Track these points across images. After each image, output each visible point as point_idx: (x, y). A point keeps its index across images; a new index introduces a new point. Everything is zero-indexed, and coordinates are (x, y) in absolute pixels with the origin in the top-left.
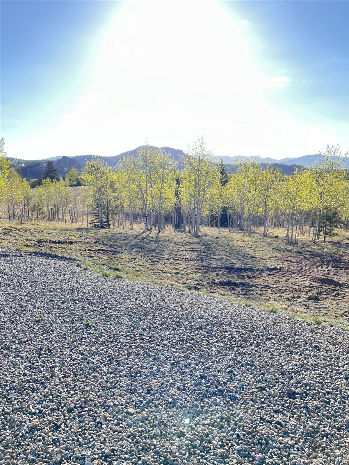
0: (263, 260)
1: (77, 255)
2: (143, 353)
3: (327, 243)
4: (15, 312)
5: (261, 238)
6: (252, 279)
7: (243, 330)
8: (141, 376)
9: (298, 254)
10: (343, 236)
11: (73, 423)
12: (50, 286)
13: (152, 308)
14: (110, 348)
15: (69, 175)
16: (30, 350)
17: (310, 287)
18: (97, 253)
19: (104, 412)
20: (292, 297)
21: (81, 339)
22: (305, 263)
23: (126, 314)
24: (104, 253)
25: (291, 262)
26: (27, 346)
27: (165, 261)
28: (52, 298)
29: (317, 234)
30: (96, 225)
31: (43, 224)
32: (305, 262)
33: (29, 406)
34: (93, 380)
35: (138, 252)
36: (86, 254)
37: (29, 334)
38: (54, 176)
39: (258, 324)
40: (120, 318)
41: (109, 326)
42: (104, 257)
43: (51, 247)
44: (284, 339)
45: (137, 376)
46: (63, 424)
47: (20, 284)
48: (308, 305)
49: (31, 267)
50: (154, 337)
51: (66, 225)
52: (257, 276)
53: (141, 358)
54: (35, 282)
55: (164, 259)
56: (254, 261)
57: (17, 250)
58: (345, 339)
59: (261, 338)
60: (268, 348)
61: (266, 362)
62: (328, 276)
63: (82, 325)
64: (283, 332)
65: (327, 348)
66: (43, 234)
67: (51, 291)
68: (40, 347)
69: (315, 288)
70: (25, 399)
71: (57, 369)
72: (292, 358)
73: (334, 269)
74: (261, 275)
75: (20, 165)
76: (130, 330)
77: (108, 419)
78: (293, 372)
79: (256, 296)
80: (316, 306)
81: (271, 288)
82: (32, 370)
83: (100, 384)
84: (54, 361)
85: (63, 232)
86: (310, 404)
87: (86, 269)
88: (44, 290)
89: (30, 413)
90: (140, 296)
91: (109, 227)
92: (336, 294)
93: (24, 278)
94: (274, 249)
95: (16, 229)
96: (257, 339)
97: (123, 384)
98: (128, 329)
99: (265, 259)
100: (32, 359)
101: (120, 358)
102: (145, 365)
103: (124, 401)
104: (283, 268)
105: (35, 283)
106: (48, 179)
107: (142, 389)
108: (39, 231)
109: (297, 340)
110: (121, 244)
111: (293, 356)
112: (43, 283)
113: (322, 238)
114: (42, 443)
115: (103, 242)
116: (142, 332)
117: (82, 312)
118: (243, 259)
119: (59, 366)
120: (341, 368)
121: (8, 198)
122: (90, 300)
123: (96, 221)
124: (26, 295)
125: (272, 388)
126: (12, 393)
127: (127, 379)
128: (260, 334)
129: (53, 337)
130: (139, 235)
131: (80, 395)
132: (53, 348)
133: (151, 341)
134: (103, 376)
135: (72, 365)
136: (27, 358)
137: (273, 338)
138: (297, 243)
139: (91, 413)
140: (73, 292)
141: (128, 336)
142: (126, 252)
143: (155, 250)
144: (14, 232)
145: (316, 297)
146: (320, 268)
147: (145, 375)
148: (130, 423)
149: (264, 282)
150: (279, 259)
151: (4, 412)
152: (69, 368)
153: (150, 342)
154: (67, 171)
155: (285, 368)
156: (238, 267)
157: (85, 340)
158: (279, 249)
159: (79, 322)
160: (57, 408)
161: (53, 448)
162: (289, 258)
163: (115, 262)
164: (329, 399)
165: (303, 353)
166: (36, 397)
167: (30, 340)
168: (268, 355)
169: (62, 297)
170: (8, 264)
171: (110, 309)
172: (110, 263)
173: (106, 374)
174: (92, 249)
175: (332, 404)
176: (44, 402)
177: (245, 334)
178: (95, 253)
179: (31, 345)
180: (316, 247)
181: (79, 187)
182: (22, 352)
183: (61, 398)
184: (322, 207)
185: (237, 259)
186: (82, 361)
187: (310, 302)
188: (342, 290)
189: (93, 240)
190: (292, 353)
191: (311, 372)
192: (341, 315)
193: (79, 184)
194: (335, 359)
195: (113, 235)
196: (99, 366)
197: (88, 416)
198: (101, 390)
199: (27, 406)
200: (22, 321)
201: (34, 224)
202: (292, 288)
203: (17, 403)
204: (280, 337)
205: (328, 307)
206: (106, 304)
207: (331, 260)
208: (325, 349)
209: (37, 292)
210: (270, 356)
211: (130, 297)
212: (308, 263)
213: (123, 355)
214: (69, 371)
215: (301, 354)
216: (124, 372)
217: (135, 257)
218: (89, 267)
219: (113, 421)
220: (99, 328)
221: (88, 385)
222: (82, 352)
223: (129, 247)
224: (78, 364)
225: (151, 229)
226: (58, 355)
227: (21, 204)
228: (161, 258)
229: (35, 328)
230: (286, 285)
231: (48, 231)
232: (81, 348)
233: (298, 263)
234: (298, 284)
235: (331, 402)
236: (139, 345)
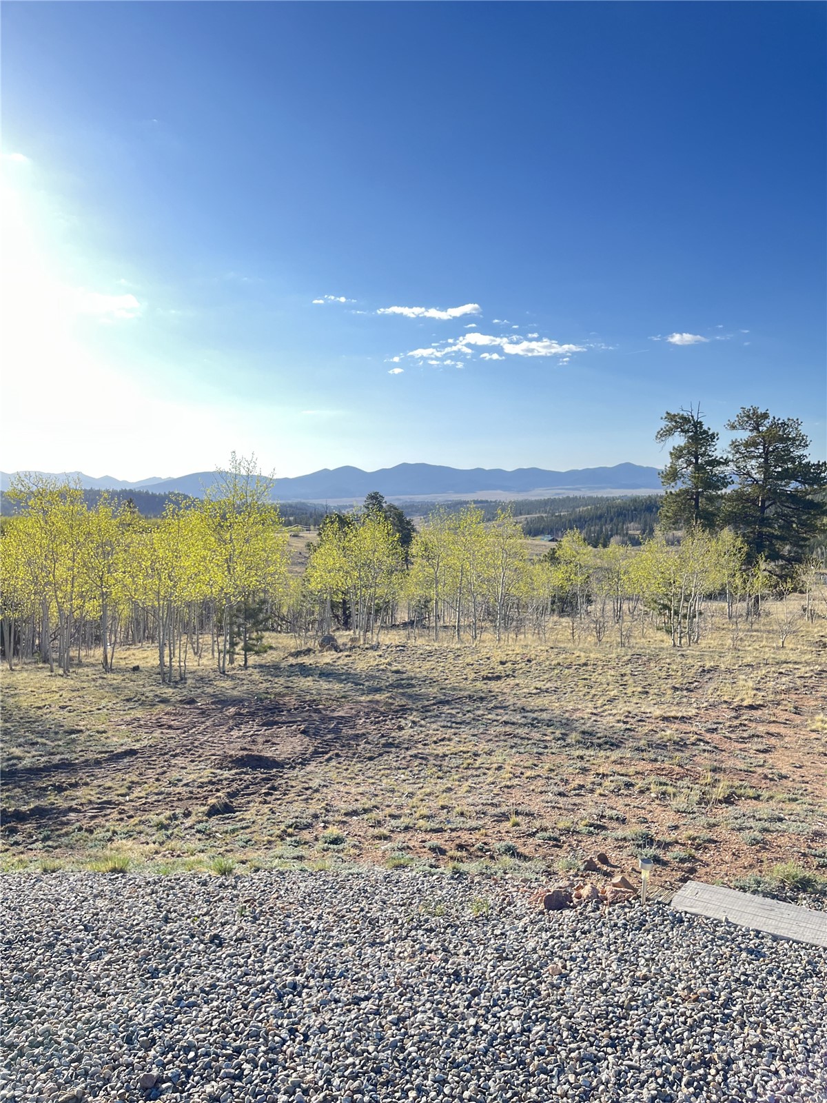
0: (99, 735)
3: (250, 670)
5: (97, 676)
6: (67, 793)
7: (27, 948)
9: (185, 706)
10: (285, 648)
17: (213, 783)
20: (170, 818)
22: (203, 726)
25: (170, 727)
29: (228, 652)
32: (203, 723)
39: (70, 920)
44: (138, 941)
48: (210, 829)
52: (83, 781)
56: (74, 740)
58: (281, 896)
59: (75, 956)
60: (95, 979)
61: (88, 1022)
62: (254, 747)
64: (134, 923)
65: (238, 934)
69: (225, 783)
72: (156, 987)
73: (266, 730)
74: (93, 775)
78: (155, 1026)
79: (77, 835)
80: (226, 829)
81: (118, 804)
86: (196, 1095)
92: (269, 789)
94: (128, 700)
96: (65, 964)
99: (105, 732)
104: (150, 746)
109: (170, 933)
111: (157, 980)
113: (239, 659)
118: (44, 740)
120: (269, 975)
125: (100, 1088)
128: (74, 946)
137: (107, 948)
138: (183, 679)
145: (226, 805)
146: (235, 733)
149: (101, 794)
150: (140, 726)
155: (136, 1021)
156: (29, 765)
158: (139, 700)
162: (165, 720)
164: (239, 1066)
165: (182, 964)
168: (92, 1001)
175: (246, 1076)
177: (32, 959)
180: (228, 682)
184: (231, 590)
185: (26, 743)
187: (214, 820)
188: (281, 776)
190: (154, 973)
191: (200, 1011)
192: (279, 836)
194: (255, 956)
202: (170, 794)
204: (127, 939)
205: (253, 822)
207: (258, 709)
208: (234, 938)
210: (98, 1000)
212: (208, 724)
215: (177, 971)
230: (156, 791)
233: (185, 729)
234: (185, 782)
235: (246, 1072)
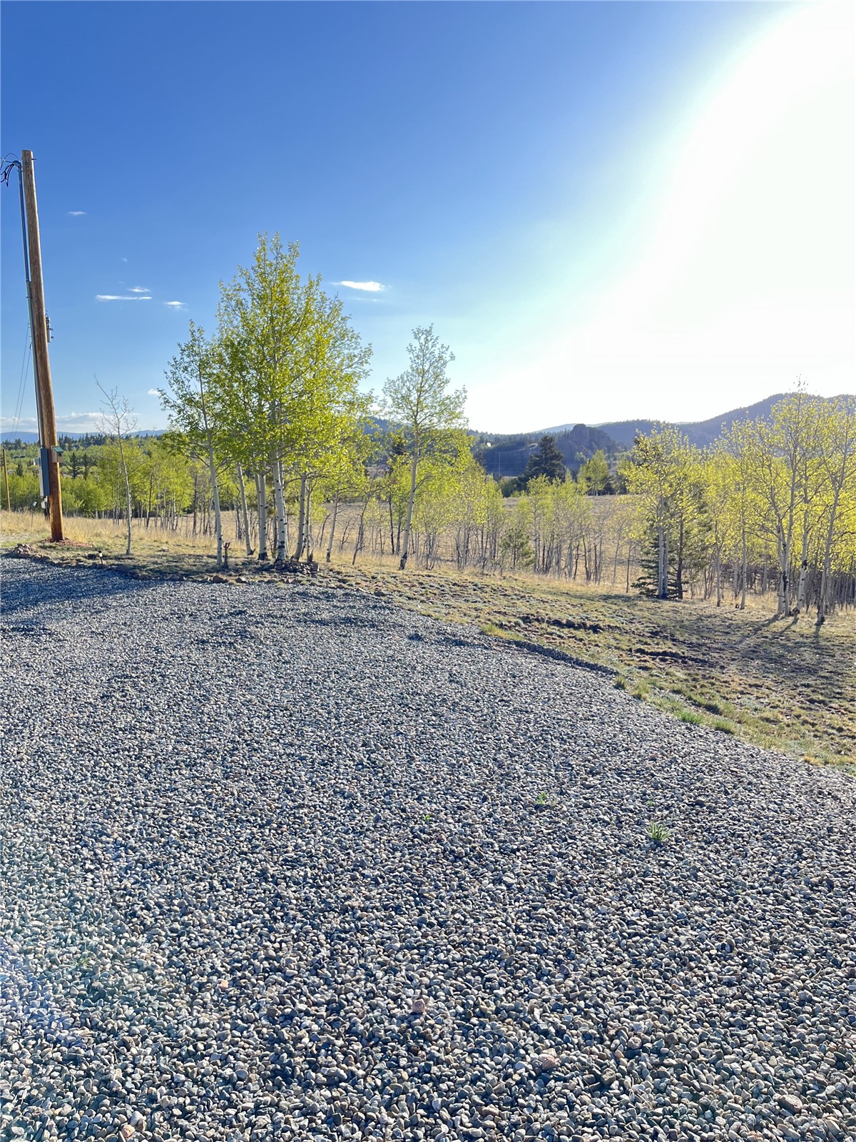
1: (611, 660)
2: (816, 951)
4: (487, 776)
8: (814, 1014)
11: (641, 1087)
12: (559, 726)
13: (830, 830)
14: (719, 914)
15: (588, 468)
16: (526, 874)
18: (657, 660)
19: (717, 1083)
21: (644, 873)
23: (756, 833)
24: (675, 661)
26: (518, 861)
27: (847, 705)
28: (566, 757)
30: (648, 590)
31: (528, 581)
33: (531, 1012)
34: (683, 988)
35: (767, 670)
36: (633, 660)
37: (522, 835)
38: (554, 470)
40: (740, 839)
41: (712, 855)
42: (678, 674)
43: (551, 634)
45: (804, 1012)
46: (617, 1082)
47: (494, 712)
49: (514, 677)
50: (844, 913)
51: (577, 585)
53: (811, 965)
54: (527, 712)
55: (844, 698)
57: (480, 633)
63: (644, 837)
66: (532, 603)
67: (562, 739)
68: (549, 872)
70: (522, 991)
71: (591, 935)
75: (482, 446)
76: (772, 878)
77: (730, 1103)
82: (532, 923)
83: (702, 1004)
84: (582, 914)
85: (576, 601)
87: (639, 697)
88: (547, 734)
89: (536, 1029)
90: (793, 792)
91: (681, 597)
93: (503, 700)
95: (476, 585)
97: (764, 1021)
98: (767, 875)
100: (531, 897)
101: (751, 948)
102: (825, 986)
103: (772, 1070)
105: (527, 715)
106: (542, 478)
107: (821, 1050)
108: (523, 595)
110: (719, 645)
112: (542, 717)
114: (566, 1115)
115: (672, 635)
116: (809, 891)
117: (640, 804)
119: (595, 930)
121: (460, 518)
122: (659, 777)
123: (648, 581)
124: (510, 740)
126: (493, 968)
127: (774, 1013)
129: (575, 853)
130: (764, 626)
131: (654, 1019)
132: (578, 882)
133: (836, 922)
134: (708, 985)
135: (625, 934)
136: (521, 890)
139: (685, 1075)
140: (614, 750)
141: (767, 893)
142: (733, 667)
143: (816, 672)
144: (473, 592)
147: (826, 1015)
148: (794, 1134)
151: (478, 1010)
152: (619, 942)
153: (834, 924)
154: (582, 459)
157: (653, 879)
159: (636, 828)
160: (598, 1036)
161: (595, 1137)
163: (705, 690)
166: (547, 992)
167: (524, 849)
169: (590, 758)
170: (467, 662)
171: (712, 810)
172: (692, 690)
173: (715, 982)
174: (646, 650)
176: (566, 1010)
178: (653, 659)
179: (528, 863)
181: (608, 497)
182: (508, 874)
183: (605, 1013)
186: (650, 932)
189: (647, 627)
193: (608, 490)
195: (694, 618)
196: (695, 956)
197: (676, 1081)
198: (706, 1022)
199: (527, 1008)
200: (504, 800)
201: (508, 577)
203: (506, 995)
206: (700, 795)
209: (531, 737)
211: (764, 788)
213: (759, 944)
214: (618, 949)
216: (766, 992)
217: (758, 683)
218: (644, 695)
219: (743, 1113)
220: (686, 855)
221: (671, 998)
222: (647, 907)
223: (739, 654)
224: (642, 936)
225: (797, 611)
226: (592, 901)
227: (480, 532)
228: (833, 695)
229: (533, 822)
231: (543, 596)
232: (646, 897)
236: (801, 925)
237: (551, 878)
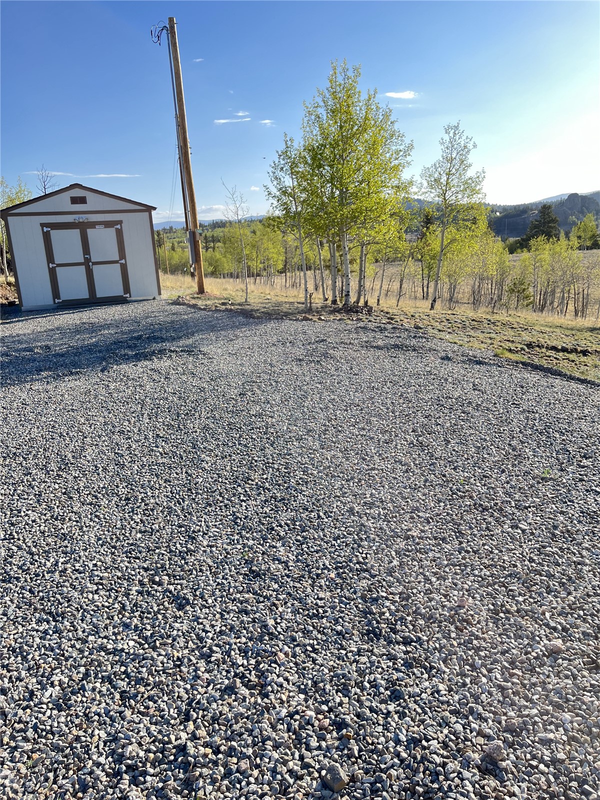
4: (504, 456)
12: (559, 423)
15: (579, 228)
16: (536, 523)
26: (530, 515)
28: (565, 445)
31: (529, 317)
33: (543, 614)
37: (532, 497)
38: (551, 232)
43: (550, 357)
47: (508, 412)
49: (523, 387)
51: (568, 320)
54: (533, 412)
57: (495, 356)
66: (533, 333)
67: (561, 432)
68: (553, 523)
70: (536, 600)
75: (493, 215)
82: (542, 557)
84: (580, 554)
85: (568, 332)
88: (549, 428)
89: (547, 625)
93: (514, 404)
95: (489, 321)
100: (540, 539)
105: (533, 414)
106: (541, 238)
108: (526, 327)
112: (545, 416)
114: (571, 682)
119: (590, 565)
121: (476, 271)
124: (520, 432)
126: (514, 583)
129: (574, 512)
132: (576, 532)
136: (532, 534)
144: (487, 326)
151: (504, 608)
154: (574, 222)
160: (594, 634)
161: (593, 699)
166: (554, 602)
167: (534, 507)
169: (584, 446)
170: (486, 376)
176: (569, 615)
179: (537, 516)
181: (595, 251)
182: (523, 522)
193: (596, 246)
199: (540, 612)
200: (518, 473)
201: (513, 314)
203: (524, 602)
209: (537, 430)
226: (587, 546)
227: (490, 281)
229: (540, 489)
231: (541, 328)
237: (555, 527)
